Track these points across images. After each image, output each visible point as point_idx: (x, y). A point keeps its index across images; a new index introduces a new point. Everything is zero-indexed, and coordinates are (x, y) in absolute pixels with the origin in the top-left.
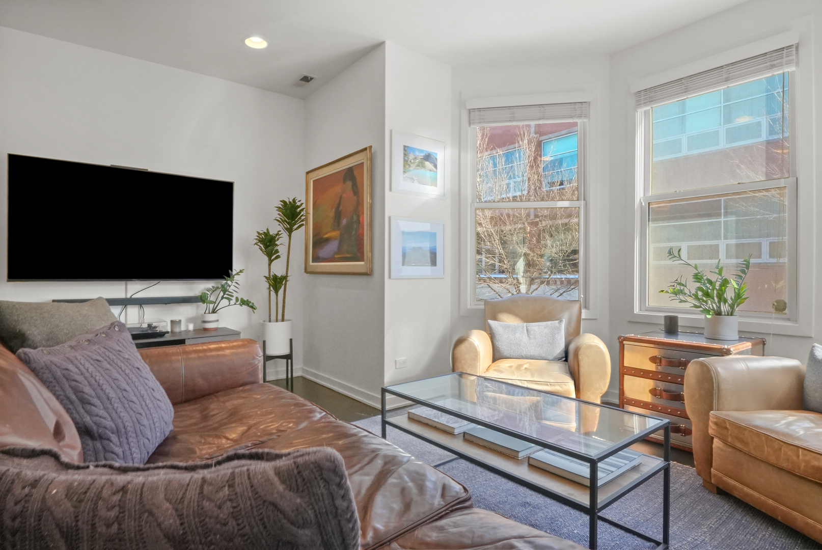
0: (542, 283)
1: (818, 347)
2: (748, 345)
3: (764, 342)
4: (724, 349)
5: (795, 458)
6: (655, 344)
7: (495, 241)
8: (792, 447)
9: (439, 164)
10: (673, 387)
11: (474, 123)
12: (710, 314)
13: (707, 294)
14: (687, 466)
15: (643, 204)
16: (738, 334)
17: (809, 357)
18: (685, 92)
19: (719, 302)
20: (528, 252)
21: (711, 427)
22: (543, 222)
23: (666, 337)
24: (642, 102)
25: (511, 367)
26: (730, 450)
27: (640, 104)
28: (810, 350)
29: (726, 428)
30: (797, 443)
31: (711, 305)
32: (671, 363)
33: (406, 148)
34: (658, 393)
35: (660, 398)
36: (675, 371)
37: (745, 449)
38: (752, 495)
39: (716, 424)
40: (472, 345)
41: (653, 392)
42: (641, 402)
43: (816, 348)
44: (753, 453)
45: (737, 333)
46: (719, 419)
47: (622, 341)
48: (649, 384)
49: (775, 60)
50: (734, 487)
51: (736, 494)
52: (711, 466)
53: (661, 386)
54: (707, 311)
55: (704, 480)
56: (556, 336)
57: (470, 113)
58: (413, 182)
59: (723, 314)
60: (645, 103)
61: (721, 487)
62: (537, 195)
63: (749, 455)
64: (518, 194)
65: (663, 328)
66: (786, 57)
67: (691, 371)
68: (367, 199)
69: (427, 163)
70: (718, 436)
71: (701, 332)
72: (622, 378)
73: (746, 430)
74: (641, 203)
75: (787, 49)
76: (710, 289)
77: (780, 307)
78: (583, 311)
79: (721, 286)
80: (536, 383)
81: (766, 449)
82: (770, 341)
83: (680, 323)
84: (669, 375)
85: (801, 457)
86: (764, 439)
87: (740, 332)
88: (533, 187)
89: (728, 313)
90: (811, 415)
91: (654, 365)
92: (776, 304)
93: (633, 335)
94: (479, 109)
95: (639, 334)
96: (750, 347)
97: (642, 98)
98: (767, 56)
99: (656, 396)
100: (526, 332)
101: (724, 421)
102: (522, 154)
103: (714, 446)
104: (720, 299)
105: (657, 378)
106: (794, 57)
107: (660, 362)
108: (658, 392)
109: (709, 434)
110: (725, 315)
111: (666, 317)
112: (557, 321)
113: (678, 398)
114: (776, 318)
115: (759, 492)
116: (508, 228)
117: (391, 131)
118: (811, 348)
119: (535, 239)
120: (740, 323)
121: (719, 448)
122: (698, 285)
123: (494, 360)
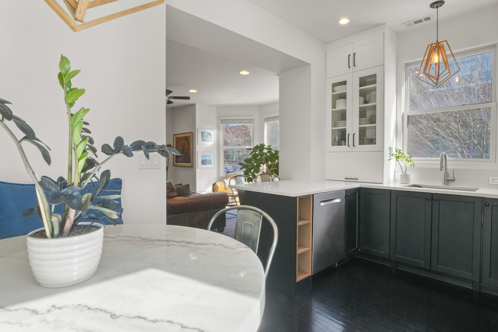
9: (212, 135)
11: (223, 124)
33: (202, 133)
40: (217, 185)
57: (221, 121)
68: (191, 146)
94: (224, 120)
117: (198, 128)
123: (225, 189)
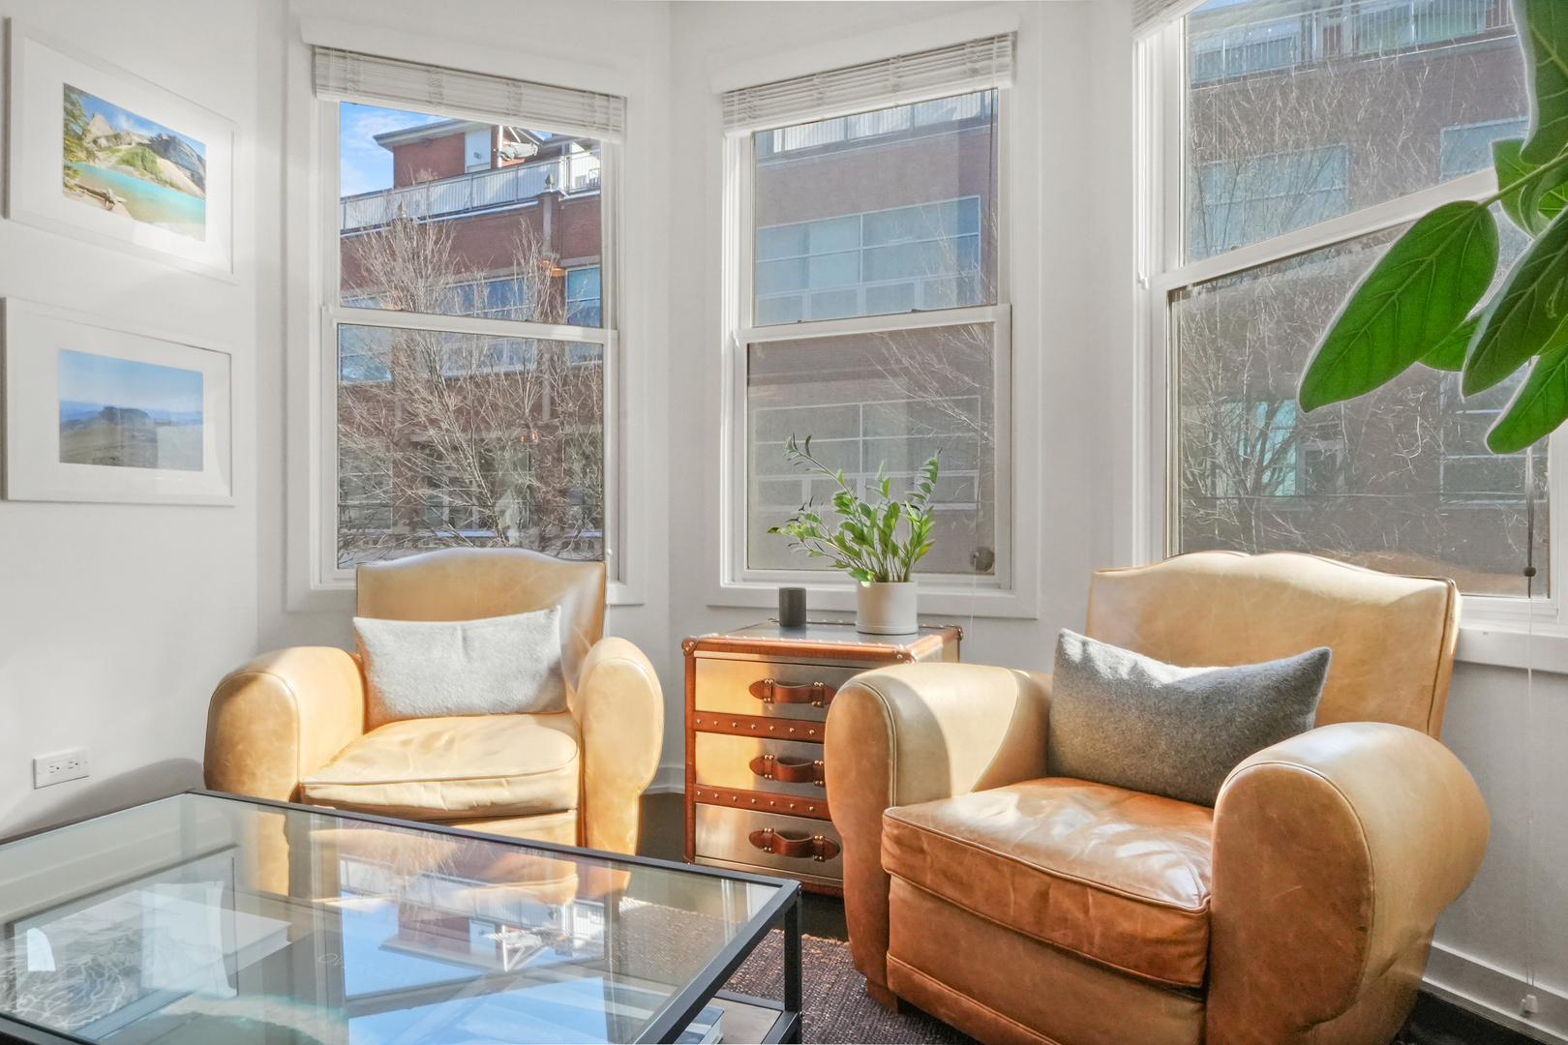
0: (566, 545)
1: (1070, 635)
2: (935, 642)
3: (959, 633)
4: (898, 653)
5: (1080, 916)
6: (759, 653)
7: (466, 458)
8: (1069, 886)
9: (213, 177)
10: (799, 750)
11: (325, 87)
12: (867, 580)
13: (861, 538)
14: (832, 941)
15: (737, 344)
16: (918, 622)
17: (1057, 658)
18: (819, 105)
19: (884, 553)
20: (536, 483)
21: (886, 850)
22: (567, 427)
23: (783, 635)
24: (736, 117)
25: (406, 743)
26: (929, 905)
27: (732, 122)
28: (1055, 645)
29: (922, 851)
30: (1079, 874)
31: (870, 561)
32: (794, 696)
33: (74, 96)
34: (768, 768)
35: (773, 779)
36: (801, 711)
37: (966, 902)
38: (979, 1016)
39: (898, 841)
41: (759, 766)
42: (731, 792)
43: (1066, 638)
44: (985, 909)
45: (914, 618)
46: (904, 827)
47: (690, 652)
48: (749, 747)
49: (978, 61)
50: (940, 998)
51: (942, 1013)
52: (886, 945)
53: (776, 748)
54: (862, 574)
55: (870, 982)
56: (539, 649)
57: (314, 54)
58: (110, 209)
59: (891, 579)
60: (740, 120)
61: (909, 998)
62: (556, 371)
63: (972, 915)
64: (518, 367)
65: (777, 616)
66: (998, 57)
67: (839, 714)
69: (165, 166)
70: (903, 871)
71: (850, 622)
72: (690, 740)
73: (964, 850)
74: (734, 341)
75: (998, 42)
76: (867, 527)
77: (984, 563)
78: (612, 588)
79: (887, 518)
80: (471, 785)
81: (1012, 897)
82: (969, 630)
83: (810, 604)
84: (789, 722)
85: (1092, 912)
86: (1006, 869)
87: (920, 616)
88: (547, 356)
89: (899, 577)
90: (1079, 790)
91: (759, 702)
92: (977, 554)
93: (715, 635)
94: (342, 53)
95: (728, 632)
96: (941, 645)
97: (735, 108)
98: (966, 51)
99: (763, 775)
100: (460, 643)
101: (916, 832)
102: (525, 287)
103: (891, 896)
104: (886, 546)
105: (765, 734)
106: (1008, 60)
107: (772, 694)
108: (768, 764)
109: (881, 866)
110: (894, 581)
111: (782, 592)
112: (543, 612)
113: (808, 773)
114: (980, 585)
115: (998, 1009)
116: (494, 435)
118: (1057, 639)
119: (550, 458)
120: (921, 598)
121: (903, 901)
122: (844, 519)
123: (368, 727)
